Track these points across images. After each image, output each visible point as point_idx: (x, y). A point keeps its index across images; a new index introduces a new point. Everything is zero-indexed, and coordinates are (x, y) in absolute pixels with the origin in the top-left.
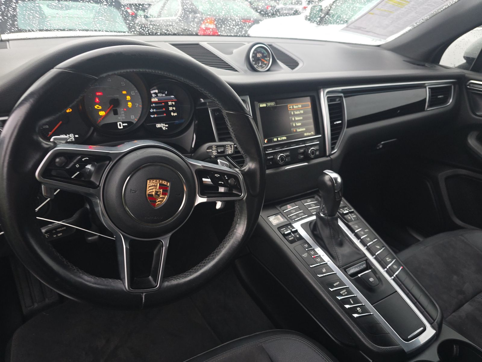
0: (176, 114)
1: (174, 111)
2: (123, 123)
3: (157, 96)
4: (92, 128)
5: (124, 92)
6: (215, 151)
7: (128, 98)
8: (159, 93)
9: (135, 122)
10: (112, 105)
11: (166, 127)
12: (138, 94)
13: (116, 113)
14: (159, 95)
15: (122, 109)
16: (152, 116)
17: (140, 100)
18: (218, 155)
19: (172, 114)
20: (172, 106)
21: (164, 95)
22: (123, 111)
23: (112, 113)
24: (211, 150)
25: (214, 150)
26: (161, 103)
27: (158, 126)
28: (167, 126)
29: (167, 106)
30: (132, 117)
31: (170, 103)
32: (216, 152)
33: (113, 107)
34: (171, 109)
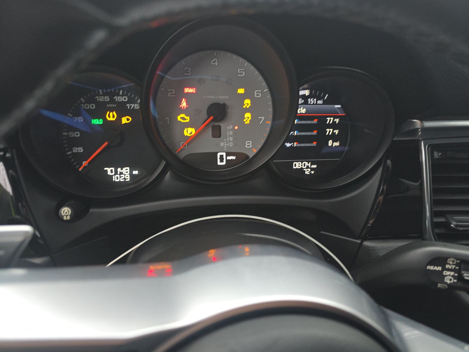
0: (337, 144)
1: (334, 138)
2: (228, 154)
3: (306, 103)
4: (163, 163)
5: (241, 91)
6: (452, 273)
7: (247, 102)
8: (310, 96)
9: (251, 156)
10: (212, 118)
11: (312, 169)
12: (269, 96)
13: (217, 133)
14: (311, 101)
15: (231, 127)
16: (288, 145)
17: (271, 110)
18: (460, 284)
19: (330, 143)
20: (333, 126)
21: (320, 102)
22: (231, 130)
23: (209, 132)
24: (440, 268)
25: (448, 270)
26: (312, 118)
27: (297, 165)
28: (315, 166)
29: (322, 125)
30: (249, 144)
31: (330, 120)
32: (453, 276)
33: (213, 120)
34: (330, 131)
